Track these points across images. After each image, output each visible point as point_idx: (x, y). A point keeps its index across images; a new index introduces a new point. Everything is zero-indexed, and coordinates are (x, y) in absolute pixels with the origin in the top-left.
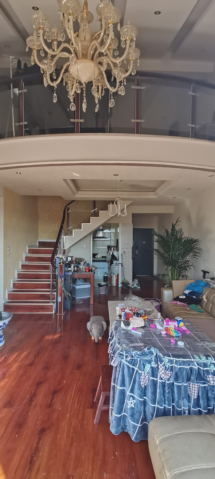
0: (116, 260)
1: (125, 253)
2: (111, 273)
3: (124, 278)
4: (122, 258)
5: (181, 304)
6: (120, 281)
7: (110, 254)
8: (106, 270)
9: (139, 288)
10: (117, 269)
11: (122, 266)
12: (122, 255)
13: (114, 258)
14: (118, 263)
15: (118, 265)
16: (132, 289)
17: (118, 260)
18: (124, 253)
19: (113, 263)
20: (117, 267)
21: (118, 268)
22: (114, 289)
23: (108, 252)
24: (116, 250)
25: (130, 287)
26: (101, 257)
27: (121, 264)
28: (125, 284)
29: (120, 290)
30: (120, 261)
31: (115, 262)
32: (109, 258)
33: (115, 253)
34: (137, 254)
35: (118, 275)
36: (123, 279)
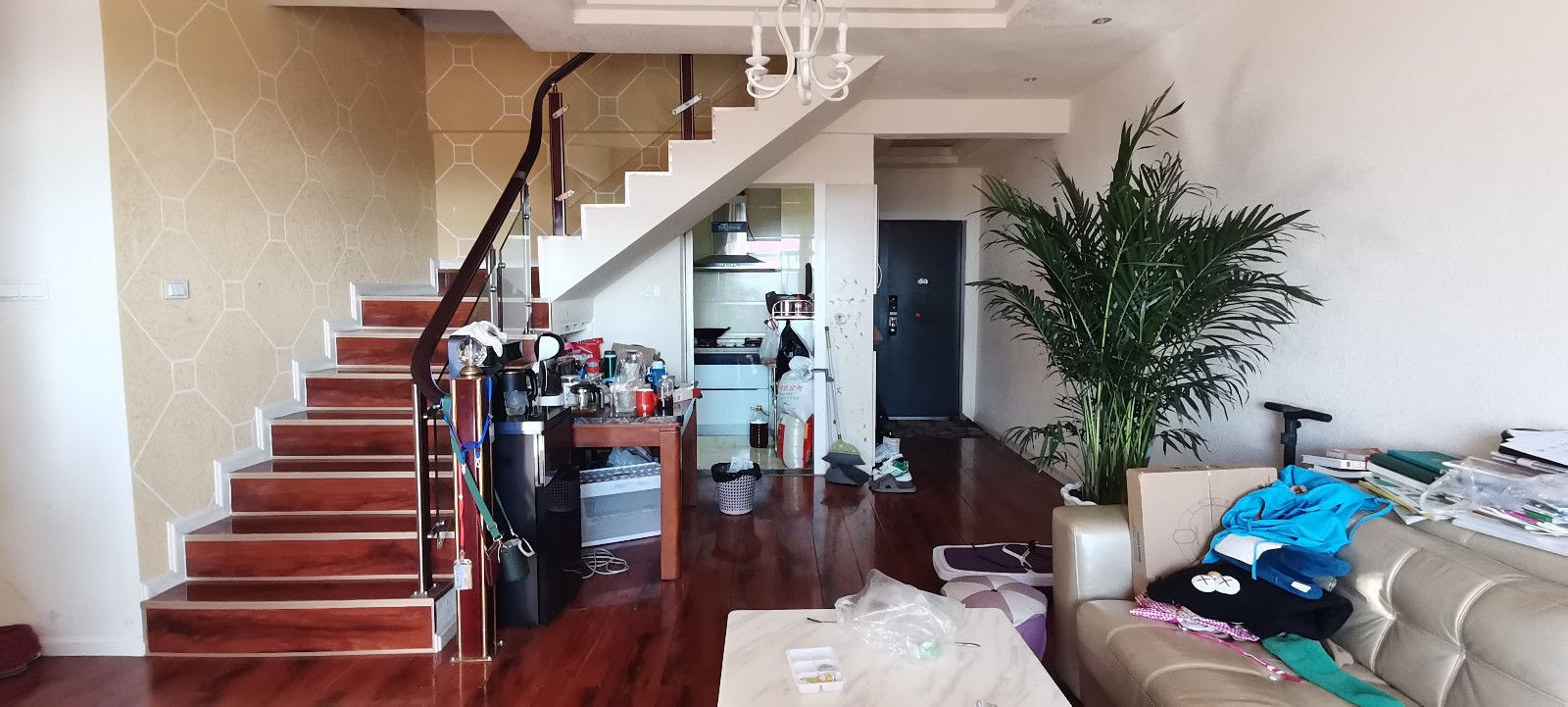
0: (804, 352)
1: (843, 320)
2: (779, 411)
3: (839, 437)
4: (829, 345)
5: (1210, 629)
6: (820, 449)
7: (775, 327)
8: (763, 399)
9: (907, 478)
10: (804, 392)
11: (829, 379)
12: (827, 329)
13: (792, 344)
14: (810, 369)
15: (809, 376)
16: (875, 486)
17: (813, 355)
18: (840, 324)
19: (789, 369)
20: (806, 385)
21: (813, 391)
22: (795, 486)
23: (766, 322)
24: (802, 309)
25: (864, 477)
26: (743, 342)
27: (824, 370)
28: (844, 463)
29: (819, 486)
30: (819, 360)
31: (796, 362)
32: (772, 345)
33: (799, 327)
34: (895, 328)
35: (811, 421)
36: (835, 438)
